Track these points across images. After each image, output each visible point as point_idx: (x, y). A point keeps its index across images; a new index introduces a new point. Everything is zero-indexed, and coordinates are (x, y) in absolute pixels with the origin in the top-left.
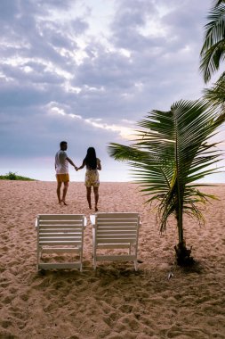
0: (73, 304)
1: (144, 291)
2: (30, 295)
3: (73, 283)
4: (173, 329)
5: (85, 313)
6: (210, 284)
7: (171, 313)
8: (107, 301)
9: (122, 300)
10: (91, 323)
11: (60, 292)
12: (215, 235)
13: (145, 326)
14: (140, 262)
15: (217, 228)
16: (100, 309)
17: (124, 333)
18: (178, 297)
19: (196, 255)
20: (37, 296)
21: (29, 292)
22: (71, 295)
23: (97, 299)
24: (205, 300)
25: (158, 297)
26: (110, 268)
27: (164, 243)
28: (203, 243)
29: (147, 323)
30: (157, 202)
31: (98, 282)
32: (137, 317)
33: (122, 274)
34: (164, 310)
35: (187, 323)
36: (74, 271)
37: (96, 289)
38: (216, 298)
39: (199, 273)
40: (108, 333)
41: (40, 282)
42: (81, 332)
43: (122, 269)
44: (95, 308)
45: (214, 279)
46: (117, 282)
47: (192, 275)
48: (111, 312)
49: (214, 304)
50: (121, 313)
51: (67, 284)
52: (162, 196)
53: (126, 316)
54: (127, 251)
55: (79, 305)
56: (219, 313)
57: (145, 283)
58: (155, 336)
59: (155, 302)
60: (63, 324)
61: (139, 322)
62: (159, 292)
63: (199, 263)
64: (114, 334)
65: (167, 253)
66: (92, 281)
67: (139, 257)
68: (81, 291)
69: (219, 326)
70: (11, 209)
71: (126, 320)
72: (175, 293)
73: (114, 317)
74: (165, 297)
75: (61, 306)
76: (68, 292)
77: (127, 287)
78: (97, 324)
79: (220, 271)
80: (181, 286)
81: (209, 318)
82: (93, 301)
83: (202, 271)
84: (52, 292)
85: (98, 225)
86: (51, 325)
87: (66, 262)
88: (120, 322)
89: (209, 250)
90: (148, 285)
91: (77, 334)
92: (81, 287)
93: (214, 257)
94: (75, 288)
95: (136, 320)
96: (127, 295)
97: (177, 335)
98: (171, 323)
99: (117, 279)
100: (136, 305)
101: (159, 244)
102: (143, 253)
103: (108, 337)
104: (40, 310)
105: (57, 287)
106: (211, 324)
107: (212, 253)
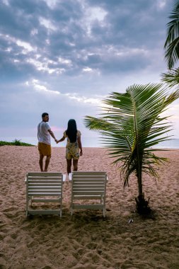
0: (51, 242)
1: (108, 232)
2: (19, 234)
3: (53, 225)
4: (126, 262)
5: (59, 249)
6: (161, 229)
7: (126, 250)
8: (77, 240)
9: (90, 239)
10: (63, 256)
11: (42, 232)
12: (171, 190)
13: (104, 260)
14: (108, 210)
15: (173, 184)
16: (71, 246)
17: (87, 264)
18: (134, 238)
19: (154, 206)
20: (23, 235)
21: (18, 232)
22: (50, 235)
23: (70, 238)
24: (156, 240)
25: (119, 237)
26: (84, 214)
27: (130, 196)
28: (161, 196)
29: (106, 257)
30: (121, 163)
31: (72, 225)
32: (100, 252)
33: (92, 219)
34: (121, 248)
35: (138, 258)
36: (55, 216)
37: (70, 231)
38: (164, 239)
39: (154, 219)
40: (75, 264)
41: (27, 224)
42: (54, 263)
43: (93, 215)
44: (67, 245)
45: (165, 225)
46: (87, 225)
47: (148, 221)
48: (80, 249)
49: (162, 244)
50: (87, 250)
51: (48, 226)
52: (125, 158)
53: (91, 251)
54: (99, 201)
55: (55, 243)
56: (165, 251)
57: (110, 226)
58: (111, 268)
59: (115, 242)
60: (40, 257)
61: (101, 257)
62: (120, 233)
63: (155, 211)
64: (79, 265)
65: (130, 204)
66: (69, 224)
67: (107, 207)
68: (59, 232)
69: (163, 261)
70: (13, 168)
71: (90, 255)
72: (132, 235)
73: (81, 252)
74: (124, 237)
75: (41, 243)
76: (48, 232)
77: (95, 229)
78: (67, 258)
79: (170, 218)
80: (138, 230)
81: (156, 255)
82: (67, 240)
83: (156, 218)
84: (35, 232)
85: (74, 181)
86: (31, 257)
87: (50, 210)
88: (85, 256)
89: (164, 202)
90: (111, 228)
91: (50, 265)
92: (58, 229)
93: (168, 207)
94: (54, 230)
95: (98, 255)
96: (94, 235)
97: (129, 267)
98: (125, 258)
99: (88, 223)
100: (99, 243)
101: (126, 196)
102: (111, 203)
103: (74, 267)
104: (24, 246)
105: (40, 229)
106: (157, 259)
107: (167, 204)
